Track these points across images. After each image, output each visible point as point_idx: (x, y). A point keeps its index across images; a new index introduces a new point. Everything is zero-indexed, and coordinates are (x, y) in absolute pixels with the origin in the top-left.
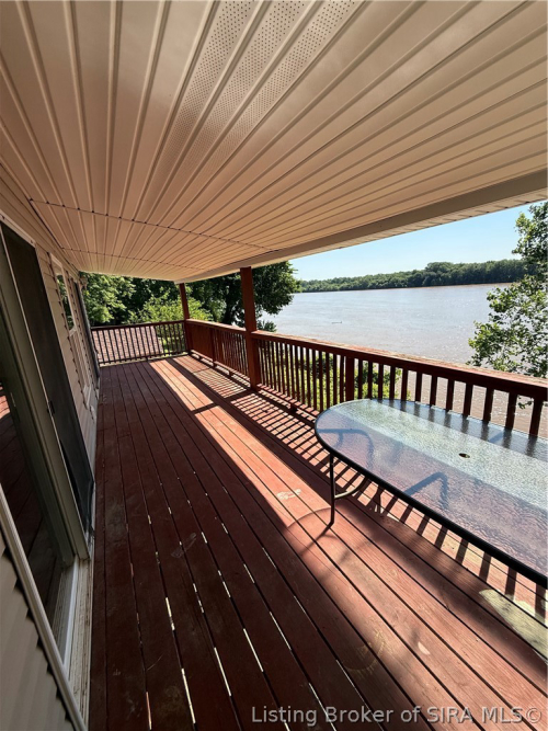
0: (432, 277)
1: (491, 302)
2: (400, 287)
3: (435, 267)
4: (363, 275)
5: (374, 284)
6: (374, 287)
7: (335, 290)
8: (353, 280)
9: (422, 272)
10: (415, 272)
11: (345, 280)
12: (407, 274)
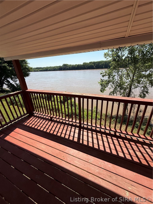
0: (64, 68)
1: (102, 75)
2: (57, 70)
3: (65, 65)
4: (46, 67)
5: (50, 69)
6: (50, 70)
7: (37, 71)
8: (43, 68)
9: (62, 66)
10: (60, 66)
11: (40, 68)
12: (58, 67)
